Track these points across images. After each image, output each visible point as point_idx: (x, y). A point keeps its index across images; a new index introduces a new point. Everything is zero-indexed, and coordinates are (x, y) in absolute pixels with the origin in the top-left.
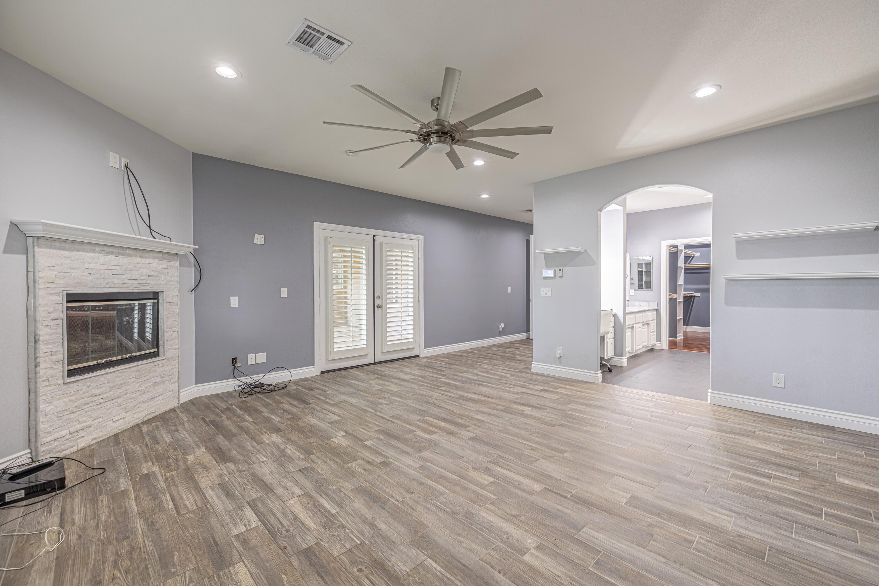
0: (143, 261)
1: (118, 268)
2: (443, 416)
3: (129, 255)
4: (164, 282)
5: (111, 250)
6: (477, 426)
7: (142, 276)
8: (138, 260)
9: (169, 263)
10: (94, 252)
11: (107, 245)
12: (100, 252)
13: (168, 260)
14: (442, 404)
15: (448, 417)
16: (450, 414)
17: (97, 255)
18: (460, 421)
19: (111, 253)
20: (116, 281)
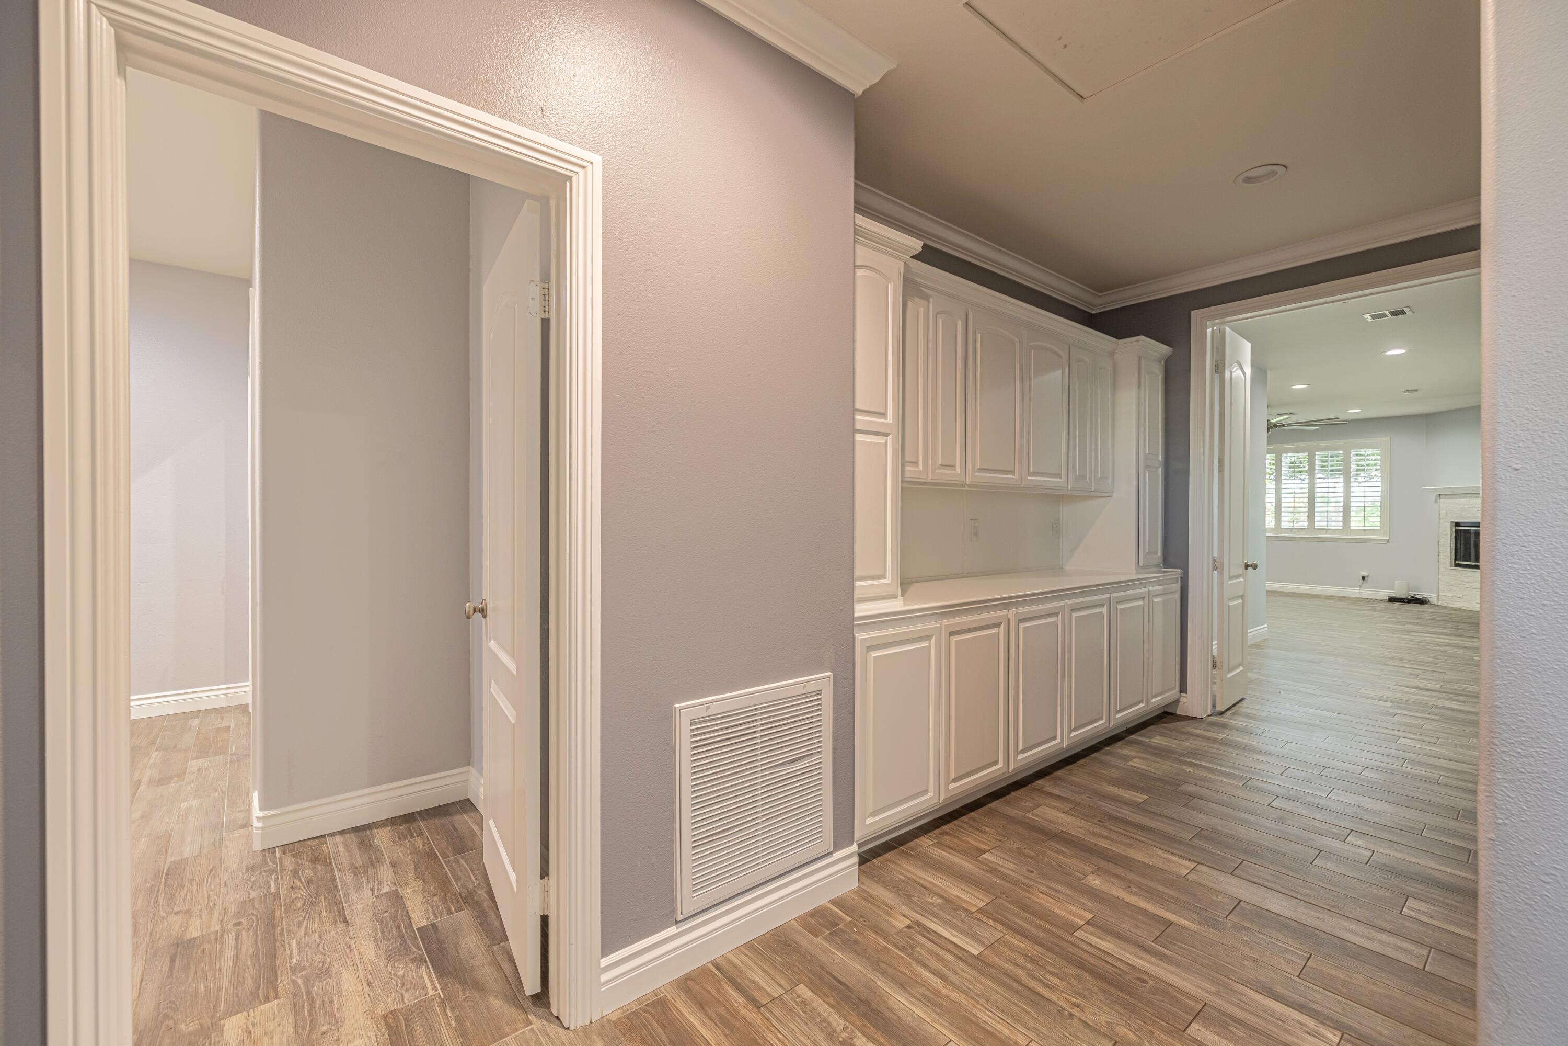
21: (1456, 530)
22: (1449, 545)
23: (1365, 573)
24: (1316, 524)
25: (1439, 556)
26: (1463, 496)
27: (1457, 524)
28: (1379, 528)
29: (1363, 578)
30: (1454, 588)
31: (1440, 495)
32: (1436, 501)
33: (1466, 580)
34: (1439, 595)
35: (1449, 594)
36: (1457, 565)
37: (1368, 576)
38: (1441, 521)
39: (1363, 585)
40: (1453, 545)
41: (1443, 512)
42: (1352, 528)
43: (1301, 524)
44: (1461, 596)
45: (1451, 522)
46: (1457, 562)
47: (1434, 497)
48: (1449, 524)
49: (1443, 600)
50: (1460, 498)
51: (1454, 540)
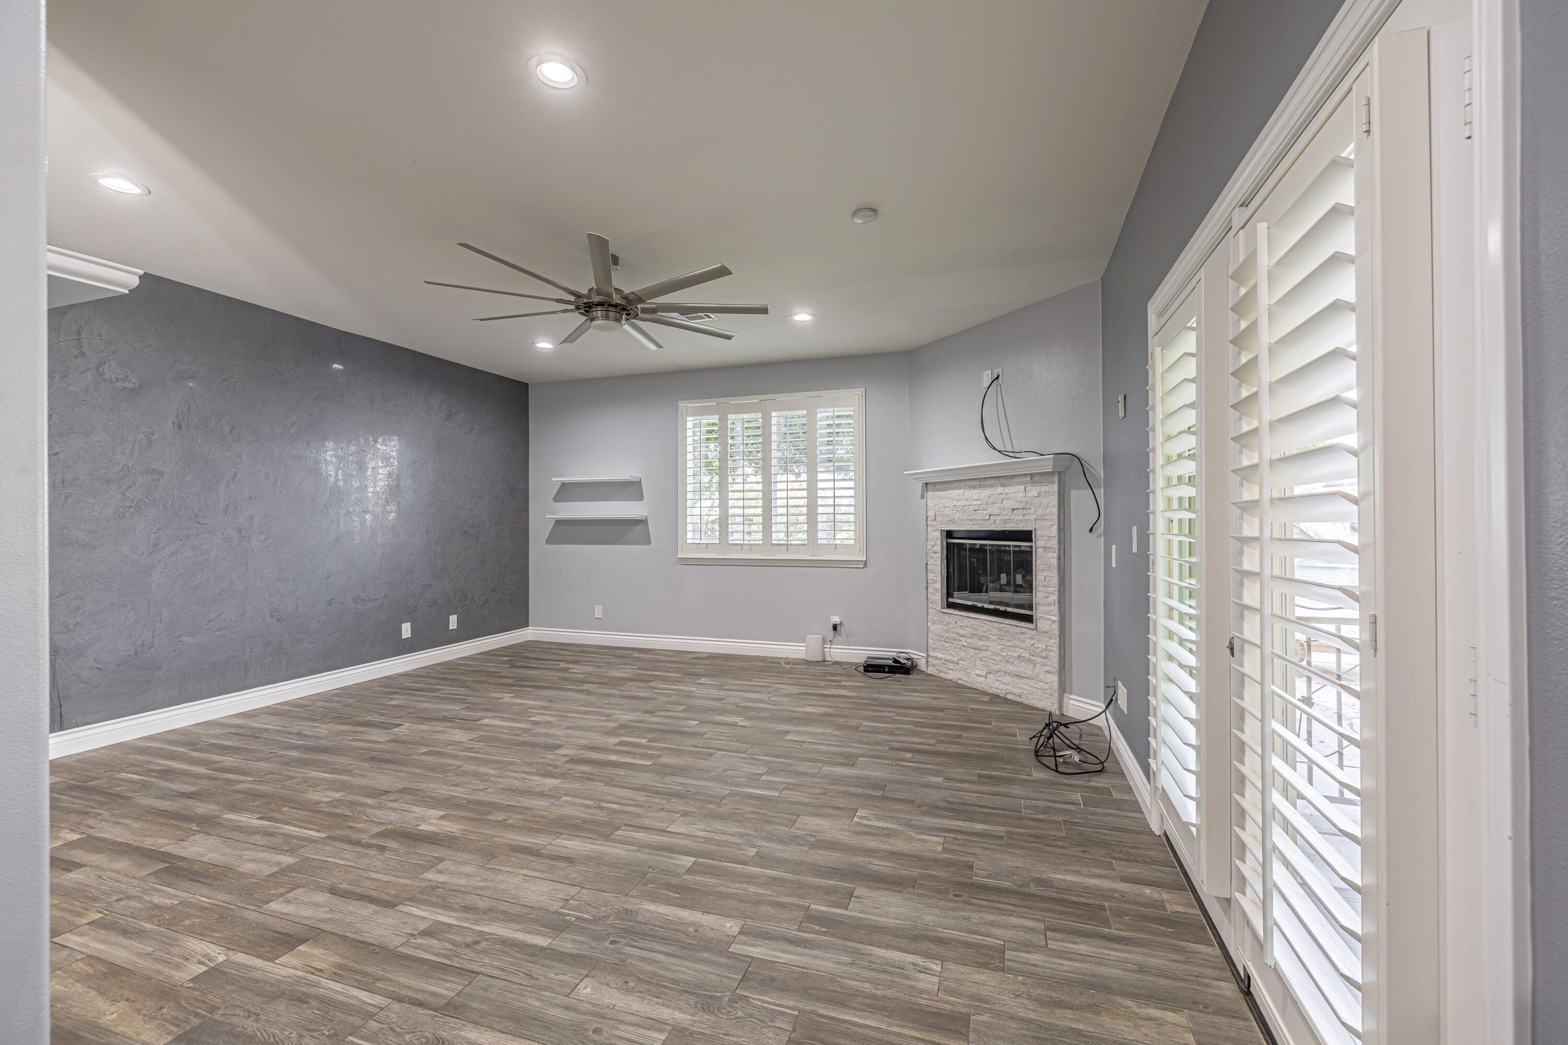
0: (1007, 490)
1: (980, 502)
2: (622, 772)
3: (991, 486)
4: (1033, 517)
5: (974, 483)
6: (552, 765)
7: (1004, 510)
8: (1000, 490)
9: (1043, 488)
10: (960, 489)
11: (971, 479)
12: (965, 488)
13: (1041, 483)
14: (641, 797)
15: (612, 771)
16: (613, 779)
17: (962, 491)
18: (586, 768)
19: (973, 487)
20: (978, 517)
21: (947, 543)
22: (940, 571)
23: (836, 619)
24: (774, 536)
25: (927, 588)
26: (955, 485)
27: (949, 534)
28: (852, 542)
29: (835, 628)
30: (946, 645)
31: (927, 484)
32: (923, 497)
33: (961, 632)
34: (928, 656)
35: (940, 655)
36: (951, 606)
37: (841, 623)
38: (930, 529)
39: (836, 639)
40: (945, 571)
41: (931, 513)
42: (819, 542)
43: (754, 536)
44: (956, 659)
45: (942, 530)
46: (950, 600)
47: (919, 487)
48: (938, 534)
49: (934, 666)
50: (953, 489)
51: (945, 561)
